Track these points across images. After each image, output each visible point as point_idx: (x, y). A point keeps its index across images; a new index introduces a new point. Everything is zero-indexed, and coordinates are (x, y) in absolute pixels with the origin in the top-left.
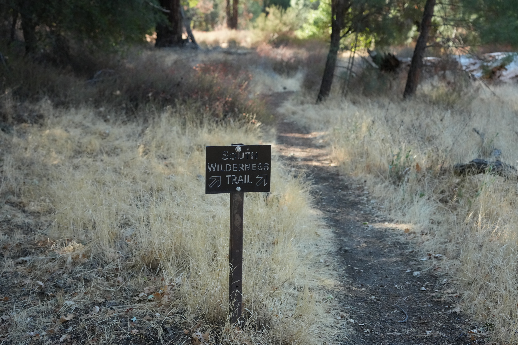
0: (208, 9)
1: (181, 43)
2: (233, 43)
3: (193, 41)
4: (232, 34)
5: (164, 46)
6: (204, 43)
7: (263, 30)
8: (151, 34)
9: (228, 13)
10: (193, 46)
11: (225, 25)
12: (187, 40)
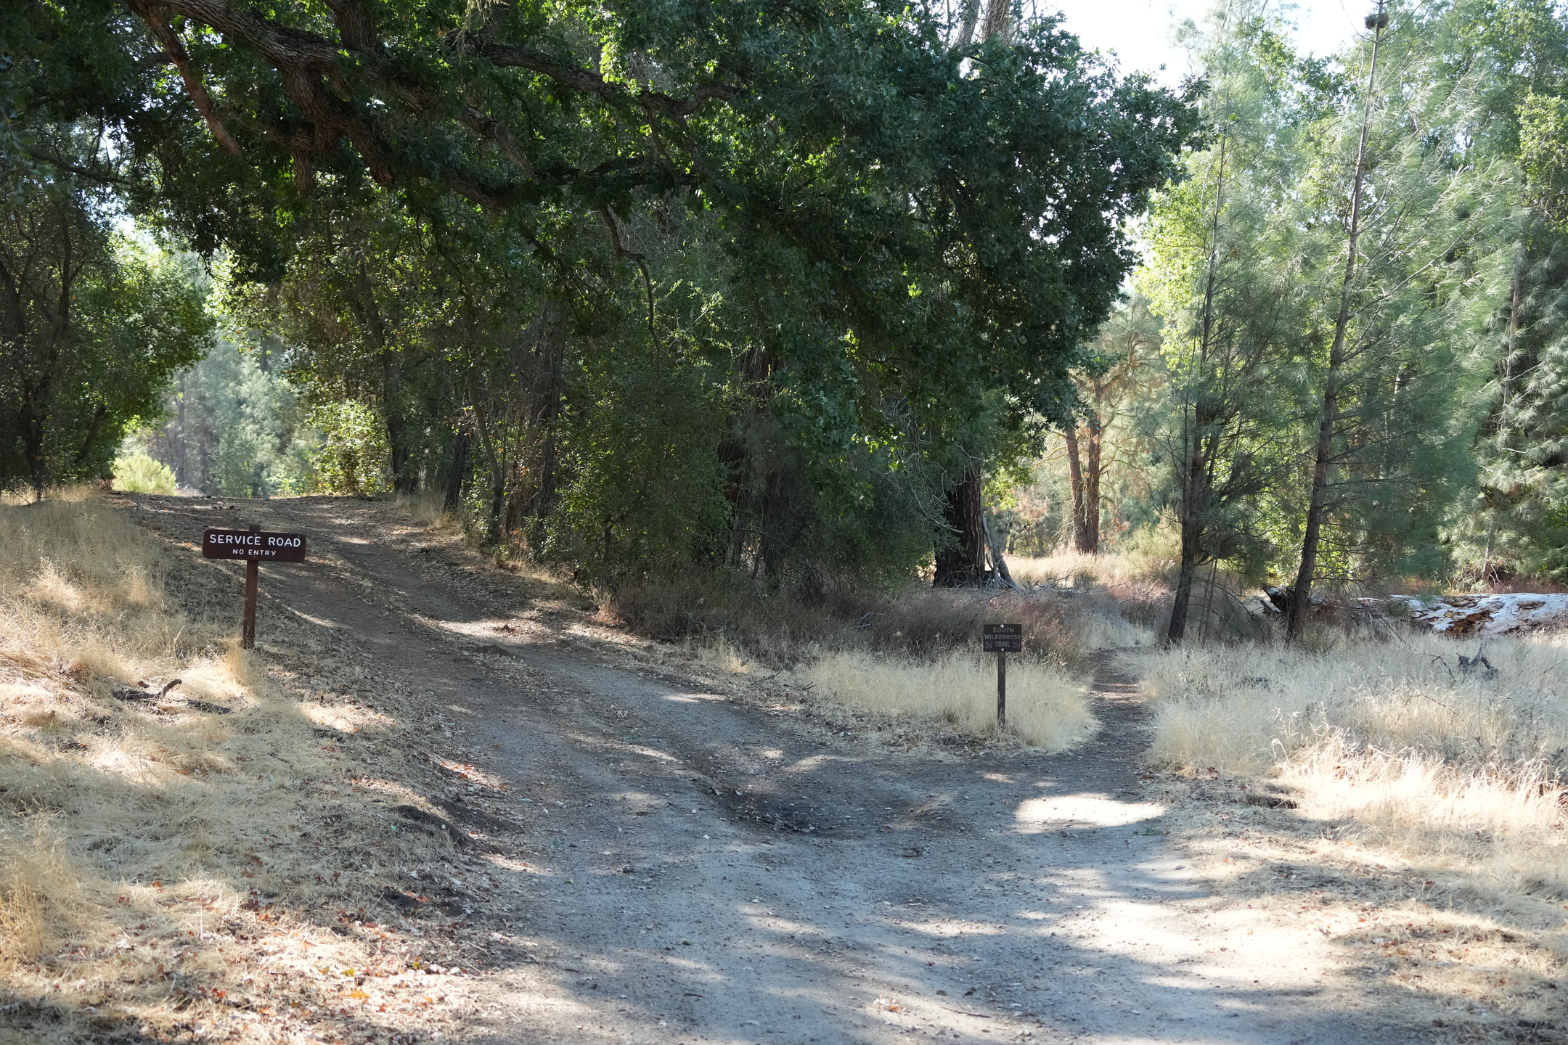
0: (1040, 514)
1: (982, 578)
2: (1084, 579)
3: (1005, 575)
4: (1085, 561)
5: (951, 585)
6: (1027, 580)
7: (1146, 553)
8: (925, 564)
9: (1079, 521)
10: (1005, 583)
11: (1072, 544)
12: (993, 572)
